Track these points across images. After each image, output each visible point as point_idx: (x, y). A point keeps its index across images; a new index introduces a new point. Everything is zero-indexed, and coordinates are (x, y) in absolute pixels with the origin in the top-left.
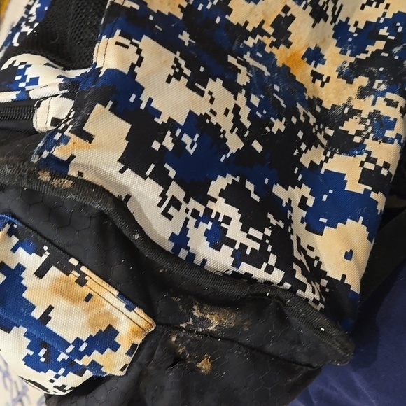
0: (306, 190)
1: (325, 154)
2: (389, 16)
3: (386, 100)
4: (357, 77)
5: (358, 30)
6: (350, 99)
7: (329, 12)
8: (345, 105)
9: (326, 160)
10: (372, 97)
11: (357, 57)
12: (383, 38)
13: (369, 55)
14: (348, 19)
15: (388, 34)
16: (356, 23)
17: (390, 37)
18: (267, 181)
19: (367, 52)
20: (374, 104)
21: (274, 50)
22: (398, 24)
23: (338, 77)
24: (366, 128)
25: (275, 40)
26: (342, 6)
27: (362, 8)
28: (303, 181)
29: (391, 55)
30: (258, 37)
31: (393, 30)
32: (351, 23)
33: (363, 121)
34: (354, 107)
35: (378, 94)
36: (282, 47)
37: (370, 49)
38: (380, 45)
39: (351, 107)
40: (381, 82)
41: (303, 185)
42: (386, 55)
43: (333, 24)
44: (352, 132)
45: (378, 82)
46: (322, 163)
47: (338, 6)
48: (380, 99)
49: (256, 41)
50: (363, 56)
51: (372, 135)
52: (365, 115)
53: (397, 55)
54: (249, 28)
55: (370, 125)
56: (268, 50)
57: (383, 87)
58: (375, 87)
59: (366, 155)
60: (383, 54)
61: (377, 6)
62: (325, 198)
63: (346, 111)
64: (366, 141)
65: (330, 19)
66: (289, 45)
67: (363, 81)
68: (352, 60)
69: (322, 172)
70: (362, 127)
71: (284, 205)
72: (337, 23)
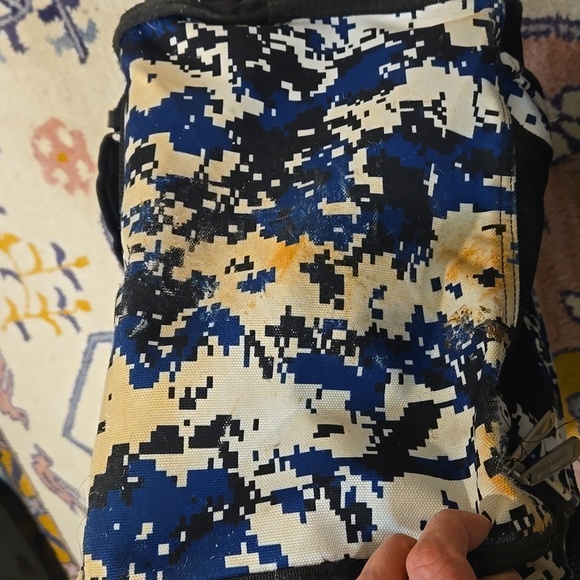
0: (219, 121)
1: (206, 176)
2: (164, 376)
3: (143, 250)
4: (189, 281)
5: (204, 341)
6: (192, 249)
8: (196, 240)
9: (201, 168)
10: (162, 251)
11: (196, 310)
12: (165, 341)
13: (180, 315)
14: (226, 353)
15: (160, 348)
16: (210, 352)
17: (156, 343)
18: (274, 112)
19: (184, 318)
20: (158, 243)
21: (320, 250)
22: (147, 365)
23: (214, 277)
24: (161, 210)
25: (327, 262)
26: (247, 364)
27: (210, 381)
28: (226, 131)
29: (148, 317)
30: (350, 253)
31: (154, 354)
32: (219, 350)
33: (169, 220)
34: (184, 238)
35: (156, 256)
36: (311, 260)
37: (180, 324)
38: (167, 331)
39: (188, 238)
40: (155, 273)
41: (224, 126)
42: (155, 316)
43: (247, 333)
44: (179, 204)
45: (159, 273)
46: (207, 164)
47: (254, 360)
48: (151, 248)
49: (351, 245)
50: (188, 312)
51: (152, 205)
52: (167, 228)
53: (140, 318)
54: (366, 257)
55: (157, 215)
56: (329, 245)
57: (150, 265)
58: (161, 266)
59: (154, 177)
60: (159, 317)
61: (188, 390)
62: (192, 119)
63: (193, 233)
64: (158, 194)
65: (260, 337)
66: (304, 268)
67: (180, 274)
68: (201, 304)
69: (203, 151)
70: (168, 211)
71: (247, 91)
72: (242, 338)
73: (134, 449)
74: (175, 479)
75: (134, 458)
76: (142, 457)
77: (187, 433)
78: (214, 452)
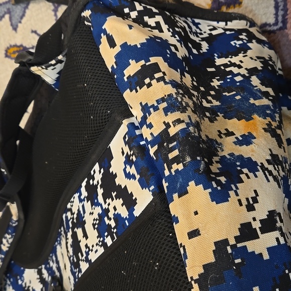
0: (179, 55)
2: (232, 193)
4: (207, 141)
5: (241, 172)
7: (271, 167)
9: (181, 79)
11: (220, 158)
14: (256, 176)
16: (248, 177)
17: (214, 176)
19: (217, 162)
20: (189, 117)
22: (219, 188)
24: (182, 99)
25: (272, 127)
26: (268, 181)
27: (255, 191)
28: (182, 62)
32: (251, 175)
37: (217, 165)
40: (196, 134)
41: (181, 59)
42: (205, 160)
43: (260, 165)
47: (271, 178)
50: (216, 159)
52: (189, 109)
53: (200, 161)
57: (192, 130)
58: (196, 130)
59: (167, 80)
61: (247, 199)
62: (168, 52)
63: (198, 114)
64: (175, 90)
65: (266, 165)
67: (203, 136)
68: (220, 154)
69: (179, 70)
70: (185, 99)
72: (259, 167)
73: (232, 242)
74: (261, 255)
75: (233, 247)
76: (239, 245)
77: (257, 225)
78: (277, 234)
